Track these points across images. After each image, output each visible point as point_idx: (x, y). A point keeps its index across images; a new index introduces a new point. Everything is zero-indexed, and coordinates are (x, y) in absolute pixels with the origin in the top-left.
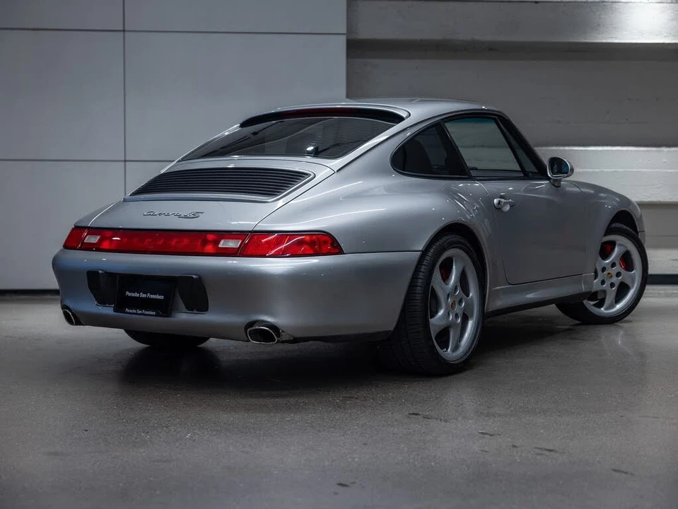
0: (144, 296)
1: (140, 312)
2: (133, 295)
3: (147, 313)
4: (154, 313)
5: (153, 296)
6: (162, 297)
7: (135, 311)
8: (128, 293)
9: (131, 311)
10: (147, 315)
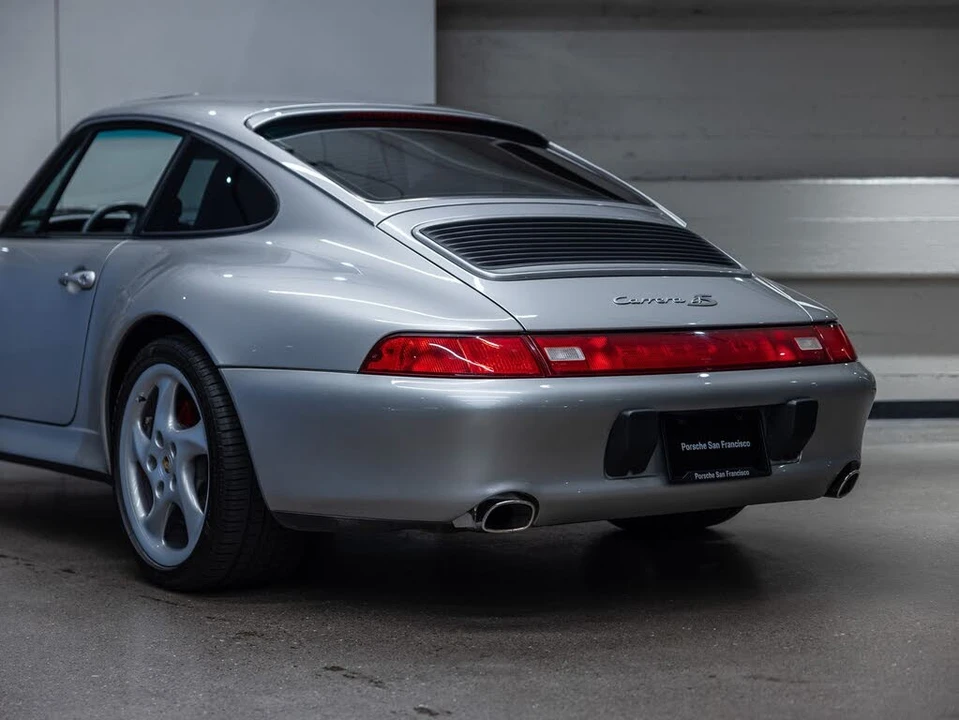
0: (716, 446)
1: (722, 475)
2: (695, 447)
3: (733, 474)
4: (747, 473)
5: (731, 445)
6: (747, 444)
7: (713, 476)
8: (684, 446)
9: (706, 476)
10: (736, 478)
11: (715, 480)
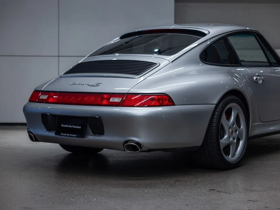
0: (71, 127)
1: (69, 135)
2: (65, 126)
3: (72, 135)
4: (76, 136)
5: (75, 127)
6: (80, 127)
8: (62, 125)
9: (64, 134)
10: (72, 136)
11: (67, 136)
